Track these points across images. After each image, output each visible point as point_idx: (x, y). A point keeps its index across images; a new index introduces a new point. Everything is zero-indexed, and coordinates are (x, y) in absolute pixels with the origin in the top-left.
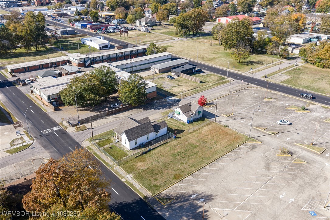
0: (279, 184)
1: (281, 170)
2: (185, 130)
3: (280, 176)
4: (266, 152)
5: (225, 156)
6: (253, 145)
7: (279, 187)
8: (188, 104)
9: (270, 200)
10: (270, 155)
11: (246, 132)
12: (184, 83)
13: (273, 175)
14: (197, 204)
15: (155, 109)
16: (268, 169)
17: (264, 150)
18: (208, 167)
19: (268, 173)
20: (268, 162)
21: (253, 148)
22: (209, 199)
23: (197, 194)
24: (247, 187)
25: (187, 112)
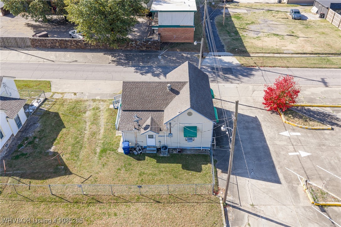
8: (168, 83)
12: (316, 32)
15: (139, 69)
25: (142, 111)
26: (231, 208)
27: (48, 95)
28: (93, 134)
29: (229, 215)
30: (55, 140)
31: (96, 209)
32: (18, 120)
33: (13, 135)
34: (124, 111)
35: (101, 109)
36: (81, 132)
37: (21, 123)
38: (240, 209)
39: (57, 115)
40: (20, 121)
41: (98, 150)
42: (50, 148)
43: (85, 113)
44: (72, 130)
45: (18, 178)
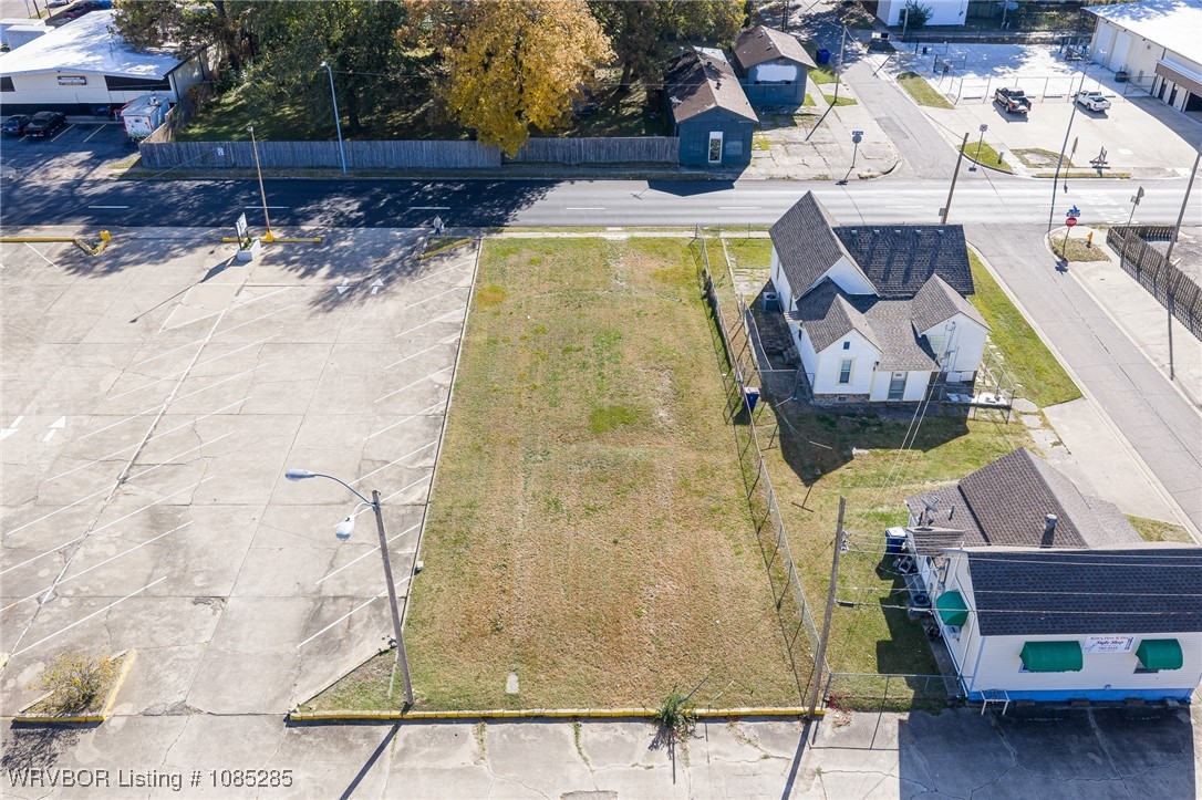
0: (79, 468)
1: (79, 555)
3: (79, 510)
4: (217, 631)
5: (421, 464)
6: (331, 646)
7: (79, 456)
9: (104, 388)
10: (179, 628)
11: (486, 767)
13: (122, 498)
14: (345, 275)
16: (157, 519)
17: (241, 647)
18: (442, 377)
19: (155, 495)
20: (172, 564)
21: (314, 619)
22: (324, 299)
23: (374, 291)
24: (221, 386)
25: (973, 513)
26: (801, 729)
27: (1021, 404)
29: (783, 725)
30: (885, 448)
31: (744, 531)
32: (897, 387)
33: (868, 396)
34: (959, 488)
36: (925, 477)
37: (901, 395)
38: (802, 746)
39: (961, 433)
40: (903, 390)
42: (859, 447)
44: (925, 464)
45: (778, 432)
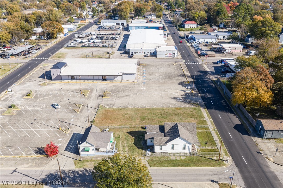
2: (127, 132)
10: (112, 99)
22: (175, 98)
28: (123, 142)
30: (135, 140)
35: (122, 152)
36: (127, 143)
39: (139, 148)
41: (120, 138)
43: (128, 150)
44: (130, 143)
